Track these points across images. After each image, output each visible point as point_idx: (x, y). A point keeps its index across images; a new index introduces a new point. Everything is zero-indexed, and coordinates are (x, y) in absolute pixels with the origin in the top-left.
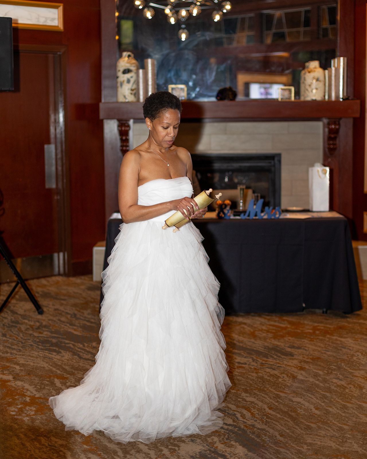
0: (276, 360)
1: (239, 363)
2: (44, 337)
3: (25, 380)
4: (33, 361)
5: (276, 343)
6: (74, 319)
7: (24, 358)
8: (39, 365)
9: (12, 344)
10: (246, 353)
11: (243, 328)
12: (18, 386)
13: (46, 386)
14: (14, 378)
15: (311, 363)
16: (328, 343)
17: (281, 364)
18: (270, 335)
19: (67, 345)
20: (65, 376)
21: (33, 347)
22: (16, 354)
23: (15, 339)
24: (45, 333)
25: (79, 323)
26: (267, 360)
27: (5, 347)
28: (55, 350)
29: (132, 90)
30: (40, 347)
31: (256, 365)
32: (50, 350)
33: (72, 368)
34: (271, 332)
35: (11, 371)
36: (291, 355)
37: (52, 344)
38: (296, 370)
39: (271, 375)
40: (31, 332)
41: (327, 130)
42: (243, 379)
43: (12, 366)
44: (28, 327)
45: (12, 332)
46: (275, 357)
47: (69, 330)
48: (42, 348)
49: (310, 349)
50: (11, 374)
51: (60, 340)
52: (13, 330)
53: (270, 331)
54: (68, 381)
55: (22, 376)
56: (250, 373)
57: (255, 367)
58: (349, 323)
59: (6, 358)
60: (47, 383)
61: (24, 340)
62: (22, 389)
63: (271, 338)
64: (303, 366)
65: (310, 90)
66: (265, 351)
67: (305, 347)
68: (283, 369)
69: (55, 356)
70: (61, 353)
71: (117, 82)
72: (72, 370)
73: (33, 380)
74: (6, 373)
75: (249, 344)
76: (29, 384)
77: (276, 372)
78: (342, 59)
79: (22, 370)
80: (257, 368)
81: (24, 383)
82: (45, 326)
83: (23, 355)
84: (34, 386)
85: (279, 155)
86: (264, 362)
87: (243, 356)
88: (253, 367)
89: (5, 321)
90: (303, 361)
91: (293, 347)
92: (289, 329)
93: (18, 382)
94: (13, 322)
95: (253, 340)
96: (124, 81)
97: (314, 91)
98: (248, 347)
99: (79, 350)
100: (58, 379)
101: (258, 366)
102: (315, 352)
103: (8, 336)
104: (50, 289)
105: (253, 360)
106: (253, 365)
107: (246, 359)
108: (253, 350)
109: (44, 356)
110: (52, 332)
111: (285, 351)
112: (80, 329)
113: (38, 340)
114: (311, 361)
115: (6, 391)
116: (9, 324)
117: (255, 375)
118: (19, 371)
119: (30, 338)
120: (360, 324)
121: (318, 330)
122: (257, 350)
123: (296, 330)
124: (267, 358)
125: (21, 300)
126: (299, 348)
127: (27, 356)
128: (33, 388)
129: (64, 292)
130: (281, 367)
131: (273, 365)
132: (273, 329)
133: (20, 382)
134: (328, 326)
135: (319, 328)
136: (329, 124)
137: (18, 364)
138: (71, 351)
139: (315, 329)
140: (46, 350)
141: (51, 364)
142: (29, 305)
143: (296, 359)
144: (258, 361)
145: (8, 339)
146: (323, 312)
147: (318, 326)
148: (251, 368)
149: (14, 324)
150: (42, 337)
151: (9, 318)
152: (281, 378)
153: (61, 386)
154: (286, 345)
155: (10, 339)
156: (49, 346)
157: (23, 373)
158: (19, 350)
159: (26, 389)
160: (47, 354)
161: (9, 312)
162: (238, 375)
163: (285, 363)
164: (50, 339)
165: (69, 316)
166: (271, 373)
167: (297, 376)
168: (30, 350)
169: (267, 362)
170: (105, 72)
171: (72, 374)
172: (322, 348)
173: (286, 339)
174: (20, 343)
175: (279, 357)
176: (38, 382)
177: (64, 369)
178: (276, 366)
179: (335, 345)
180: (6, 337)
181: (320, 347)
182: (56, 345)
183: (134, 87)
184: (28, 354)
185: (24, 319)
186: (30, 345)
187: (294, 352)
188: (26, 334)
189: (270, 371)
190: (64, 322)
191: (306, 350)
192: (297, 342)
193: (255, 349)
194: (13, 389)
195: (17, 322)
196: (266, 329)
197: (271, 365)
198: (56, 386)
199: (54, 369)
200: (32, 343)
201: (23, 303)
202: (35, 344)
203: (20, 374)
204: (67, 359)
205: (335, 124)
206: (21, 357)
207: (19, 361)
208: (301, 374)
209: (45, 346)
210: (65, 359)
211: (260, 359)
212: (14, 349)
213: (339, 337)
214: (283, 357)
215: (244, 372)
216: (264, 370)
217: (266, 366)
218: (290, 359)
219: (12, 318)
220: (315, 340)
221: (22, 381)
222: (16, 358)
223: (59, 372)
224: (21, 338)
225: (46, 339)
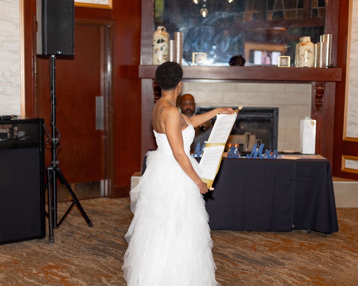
0: (271, 268)
1: (242, 269)
2: (93, 244)
3: (79, 277)
4: (85, 263)
5: (271, 255)
6: (116, 231)
7: (78, 260)
8: (89, 266)
9: (69, 249)
10: (248, 262)
11: (246, 242)
12: (74, 282)
13: (96, 282)
14: (71, 275)
15: (298, 271)
16: (311, 256)
17: (275, 271)
18: (267, 249)
19: (111, 251)
20: (109, 275)
21: (85, 252)
22: (72, 257)
23: (72, 245)
24: (94, 241)
25: (120, 235)
26: (264, 268)
27: (64, 251)
28: (102, 254)
29: (164, 56)
30: (90, 252)
31: (256, 271)
32: (98, 255)
33: (115, 269)
34: (267, 247)
35: (68, 270)
36: (283, 264)
37: (100, 250)
38: (286, 277)
39: (267, 280)
40: (83, 240)
41: (315, 90)
42: (245, 282)
43: (69, 266)
44: (81, 236)
45: (69, 240)
46: (271, 266)
47: (113, 240)
48: (92, 253)
49: (297, 260)
50: (68, 272)
51: (106, 247)
52: (69, 238)
53: (267, 245)
54: (111, 279)
55: (77, 274)
56: (251, 278)
57: (255, 273)
58: (328, 241)
59: (65, 259)
60: (96, 280)
61: (78, 246)
62: (77, 284)
63: (268, 251)
64: (292, 274)
65: (302, 59)
66: (263, 261)
67: (294, 259)
68: (277, 275)
69: (102, 259)
70: (106, 257)
71: (153, 50)
72: (115, 270)
73: (85, 277)
74: (65, 272)
75: (251, 255)
76: (82, 281)
77: (271, 278)
78: (328, 35)
79: (76, 269)
80: (256, 274)
81: (78, 279)
82: (94, 236)
83: (77, 258)
84: (86, 282)
85: (277, 109)
86: (262, 269)
87: (245, 264)
88: (253, 273)
89: (64, 231)
90: (292, 270)
91: (284, 258)
92: (282, 245)
93: (74, 278)
94: (69, 232)
95: (253, 252)
96: (158, 49)
97: (306, 60)
98: (250, 257)
99: (120, 255)
100: (104, 277)
101: (257, 272)
102: (302, 263)
103: (66, 243)
104: (98, 207)
105: (254, 268)
106: (253, 272)
107: (248, 267)
108: (253, 260)
109: (93, 259)
110: (99, 241)
111: (279, 261)
112: (121, 239)
113: (89, 247)
114: (298, 270)
115: (65, 285)
116: (66, 234)
117: (254, 279)
118: (74, 270)
119: (82, 245)
120: (337, 242)
121: (304, 246)
122: (256, 260)
123: (287, 246)
124: (265, 266)
125: (75, 215)
126: (289, 259)
127: (81, 259)
128: (85, 283)
129: (108, 210)
130: (275, 273)
131: (269, 272)
132: (269, 244)
133: (75, 278)
134: (311, 243)
135: (304, 244)
136: (317, 86)
137: (74, 265)
138: (114, 256)
139: (301, 245)
140: (95, 254)
141: (99, 265)
142: (82, 220)
143: (287, 268)
144: (257, 268)
145: (66, 245)
146: (308, 232)
147: (304, 243)
148: (252, 274)
149: (70, 234)
150: (91, 244)
151: (67, 229)
152: (274, 282)
153: (106, 283)
154: (279, 257)
155: (68, 245)
156: (97, 252)
157: (77, 272)
158: (74, 254)
159: (80, 284)
160: (96, 258)
161: (67, 225)
162: (242, 279)
163: (278, 270)
164: (98, 247)
165: (112, 229)
166: (267, 278)
167: (287, 281)
168: (83, 254)
169: (264, 270)
170: (143, 41)
171: (115, 274)
172: (307, 260)
173: (279, 252)
174: (75, 249)
175: (274, 266)
176: (88, 279)
177: (109, 270)
178: (271, 273)
179: (317, 258)
180: (64, 243)
181: (305, 259)
182: (102, 251)
183: (166, 53)
184: (81, 257)
185: (78, 230)
186: (82, 250)
187: (285, 262)
188: (80, 241)
189: (266, 277)
190: (108, 233)
191: (294, 261)
192: (288, 255)
193: (255, 259)
194: (70, 284)
195: (73, 233)
196: (264, 244)
197: (268, 272)
198: (103, 283)
199: (101, 270)
200: (84, 249)
201: (77, 218)
202: (87, 249)
203: (75, 273)
204: (111, 262)
205: (321, 86)
206: (76, 259)
207: (75, 263)
208: (291, 280)
209: (94, 252)
210: (109, 262)
211: (259, 267)
212: (71, 253)
213: (320, 252)
214: (276, 266)
215: (247, 276)
216: (262, 276)
217: (263, 272)
218: (282, 268)
219: (69, 229)
220: (301, 254)
221: (77, 278)
222: (72, 260)
223: (105, 272)
224: (76, 245)
225: (95, 246)
